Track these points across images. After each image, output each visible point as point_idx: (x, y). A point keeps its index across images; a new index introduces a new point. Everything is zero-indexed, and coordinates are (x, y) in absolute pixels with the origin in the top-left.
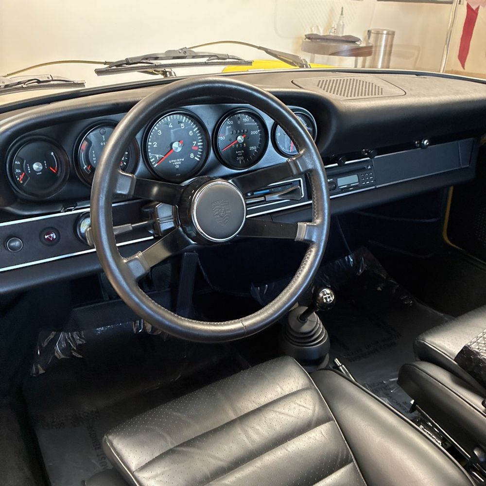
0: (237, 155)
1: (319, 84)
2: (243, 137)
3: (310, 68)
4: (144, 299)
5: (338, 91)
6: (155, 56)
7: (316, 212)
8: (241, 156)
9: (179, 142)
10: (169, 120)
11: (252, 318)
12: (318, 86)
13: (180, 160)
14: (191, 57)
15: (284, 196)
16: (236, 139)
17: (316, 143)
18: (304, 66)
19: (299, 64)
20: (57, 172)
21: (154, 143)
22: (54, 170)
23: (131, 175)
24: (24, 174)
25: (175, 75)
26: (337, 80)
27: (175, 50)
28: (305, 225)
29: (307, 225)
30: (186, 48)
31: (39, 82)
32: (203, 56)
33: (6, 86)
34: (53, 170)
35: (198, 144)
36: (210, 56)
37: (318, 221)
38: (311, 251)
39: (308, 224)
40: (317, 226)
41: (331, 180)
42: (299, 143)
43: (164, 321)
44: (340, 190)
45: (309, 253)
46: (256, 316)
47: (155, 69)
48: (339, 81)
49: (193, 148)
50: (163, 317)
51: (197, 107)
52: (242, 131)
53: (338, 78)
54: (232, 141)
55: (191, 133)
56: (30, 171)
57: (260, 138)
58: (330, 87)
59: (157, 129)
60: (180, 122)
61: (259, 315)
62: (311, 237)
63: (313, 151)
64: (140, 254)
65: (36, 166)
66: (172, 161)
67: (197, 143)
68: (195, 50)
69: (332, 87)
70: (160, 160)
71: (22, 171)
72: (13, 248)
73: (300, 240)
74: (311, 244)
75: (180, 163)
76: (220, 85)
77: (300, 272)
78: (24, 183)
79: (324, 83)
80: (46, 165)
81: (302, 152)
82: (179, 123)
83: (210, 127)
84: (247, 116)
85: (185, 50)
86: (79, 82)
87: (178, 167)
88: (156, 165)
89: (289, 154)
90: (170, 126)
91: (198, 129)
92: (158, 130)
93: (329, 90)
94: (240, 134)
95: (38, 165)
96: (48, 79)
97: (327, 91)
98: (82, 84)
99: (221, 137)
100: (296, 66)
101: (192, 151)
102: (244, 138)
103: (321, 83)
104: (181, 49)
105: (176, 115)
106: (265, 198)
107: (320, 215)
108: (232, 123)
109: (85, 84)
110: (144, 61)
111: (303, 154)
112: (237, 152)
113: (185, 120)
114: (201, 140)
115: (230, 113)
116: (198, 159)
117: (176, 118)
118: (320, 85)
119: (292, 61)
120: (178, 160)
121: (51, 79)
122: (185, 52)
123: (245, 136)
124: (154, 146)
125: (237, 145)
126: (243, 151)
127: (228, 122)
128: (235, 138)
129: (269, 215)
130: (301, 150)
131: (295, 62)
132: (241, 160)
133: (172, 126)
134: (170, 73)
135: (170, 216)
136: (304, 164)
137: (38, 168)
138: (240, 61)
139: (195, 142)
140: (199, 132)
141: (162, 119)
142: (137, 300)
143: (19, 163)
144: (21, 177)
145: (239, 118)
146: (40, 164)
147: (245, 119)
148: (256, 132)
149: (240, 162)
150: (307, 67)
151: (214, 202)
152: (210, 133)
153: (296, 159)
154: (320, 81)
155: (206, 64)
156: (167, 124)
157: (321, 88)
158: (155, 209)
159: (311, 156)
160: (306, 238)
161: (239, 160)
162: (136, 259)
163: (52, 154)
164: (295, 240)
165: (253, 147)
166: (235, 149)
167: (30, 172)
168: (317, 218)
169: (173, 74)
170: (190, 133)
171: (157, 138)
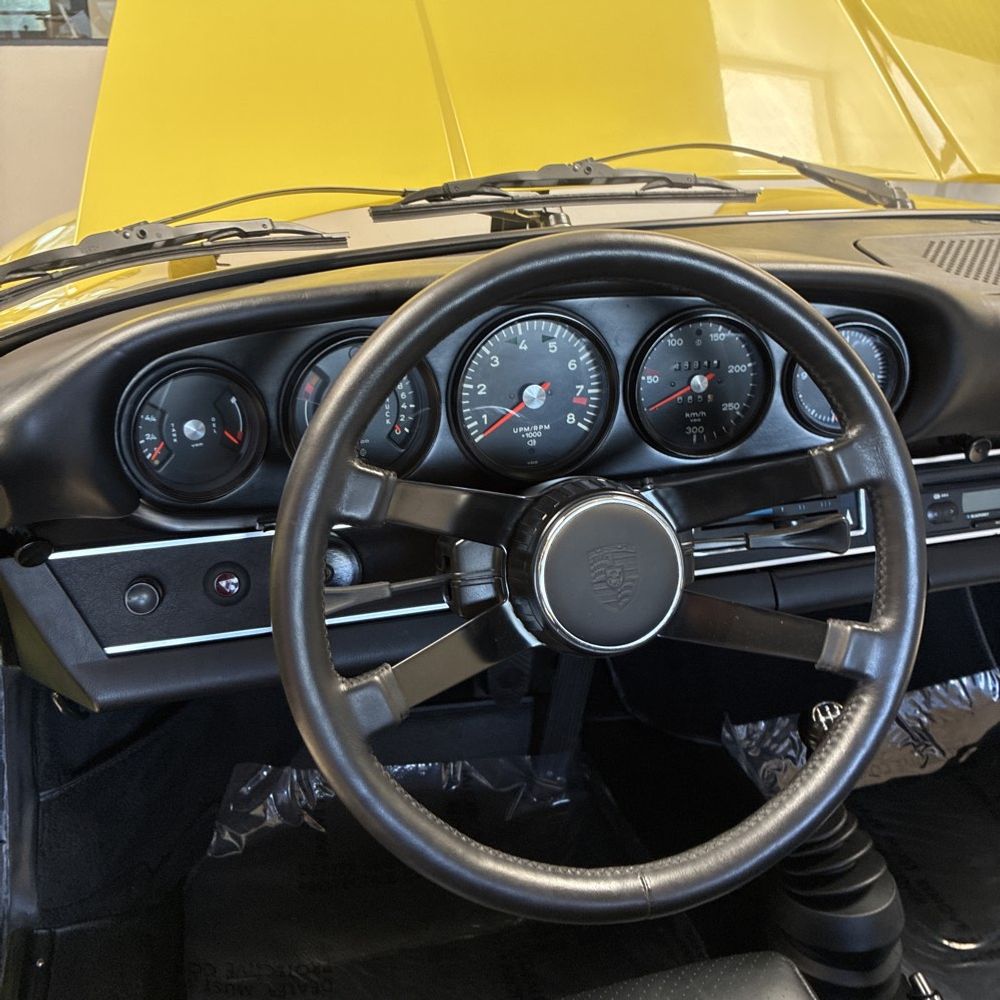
0: (688, 422)
1: (927, 251)
2: (706, 380)
3: (914, 208)
4: (383, 789)
5: (980, 270)
6: (514, 179)
7: (884, 597)
8: (697, 424)
9: (541, 385)
10: (520, 333)
11: (674, 867)
12: (925, 255)
13: (541, 427)
14: (604, 180)
15: (801, 540)
16: (689, 384)
17: (898, 415)
18: (898, 203)
19: (885, 200)
20: (241, 443)
21: (479, 387)
22: (236, 438)
23: (381, 474)
24: (162, 444)
25: (569, 223)
26: (982, 242)
27: (563, 166)
28: (849, 628)
29: (854, 630)
30: (591, 159)
31: (242, 234)
32: (633, 180)
33: (169, 243)
34: (232, 438)
35: (589, 391)
36: (651, 180)
37: (887, 622)
38: (859, 702)
39: (857, 627)
40: (884, 635)
41: (944, 495)
42: (846, 409)
43: (430, 851)
44: (967, 524)
45: (854, 705)
46: (683, 865)
47: (521, 207)
48: (986, 244)
49: (575, 400)
50: (429, 841)
51: (594, 303)
52: (706, 363)
53: (984, 237)
54: (677, 387)
55: (572, 365)
56: (177, 438)
57: (754, 382)
58: (958, 262)
59: (488, 352)
60: (546, 339)
61: (694, 861)
62: (863, 663)
63: (885, 431)
64: (387, 671)
65: (191, 428)
66: (521, 429)
67: (585, 390)
68: (614, 165)
69: (964, 259)
70: (490, 427)
71: (161, 438)
72: (135, 607)
73: (830, 668)
74: (860, 683)
75: (539, 434)
76: (635, 253)
77: (823, 755)
78: (162, 464)
79: (944, 249)
80: (214, 425)
81: (853, 433)
82: (543, 341)
83: (622, 350)
84: (721, 328)
85: (588, 165)
86: (334, 236)
87: (534, 443)
88: (481, 437)
89: (820, 423)
90: (521, 347)
91: (592, 356)
92: (491, 355)
93: (954, 268)
94: (700, 371)
95: (197, 427)
96: (263, 229)
97: (948, 270)
98: (342, 241)
99: (649, 378)
100: (875, 204)
101: (571, 408)
102: (709, 381)
103: (934, 248)
104: (580, 163)
105: (540, 321)
106: (748, 540)
107: (894, 606)
108: (680, 342)
109: (348, 241)
110: (486, 190)
111: (855, 439)
112: (687, 415)
113: (561, 334)
114: (596, 383)
115: (681, 318)
116: (585, 428)
117: (539, 327)
118: (931, 254)
119: (865, 192)
120: (536, 428)
121: (270, 228)
122: (589, 169)
123: (711, 376)
124: (480, 393)
125: (690, 398)
126: (703, 413)
127: (671, 340)
128: (686, 380)
129: (767, 574)
130: (851, 428)
131: (873, 194)
132: (698, 434)
133: (525, 348)
134: (558, 218)
135: (488, 570)
136: (855, 465)
137: (195, 433)
138: (724, 191)
139: (582, 387)
140: (595, 363)
141: (503, 328)
142: (364, 790)
143: (154, 420)
144: (157, 450)
145: (699, 332)
146: (202, 425)
147: (716, 335)
148: (743, 368)
149: (695, 440)
150: (904, 206)
151: (594, 550)
152: (621, 368)
153: (834, 451)
154: (932, 243)
155: (637, 197)
156: (515, 342)
157: (933, 260)
158: (454, 551)
159: (878, 443)
160: (847, 663)
161: (692, 434)
162: (373, 684)
163: (233, 400)
164: (817, 667)
165: (730, 405)
166: (684, 406)
167: (175, 440)
168: (885, 613)
169: (564, 219)
170: (570, 365)
171: (486, 374)
